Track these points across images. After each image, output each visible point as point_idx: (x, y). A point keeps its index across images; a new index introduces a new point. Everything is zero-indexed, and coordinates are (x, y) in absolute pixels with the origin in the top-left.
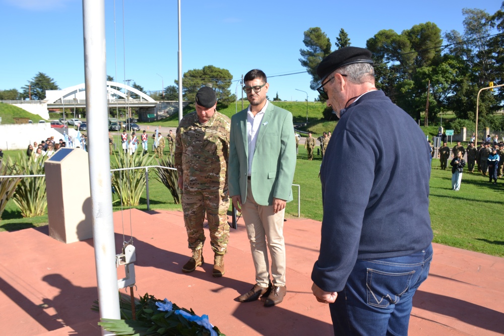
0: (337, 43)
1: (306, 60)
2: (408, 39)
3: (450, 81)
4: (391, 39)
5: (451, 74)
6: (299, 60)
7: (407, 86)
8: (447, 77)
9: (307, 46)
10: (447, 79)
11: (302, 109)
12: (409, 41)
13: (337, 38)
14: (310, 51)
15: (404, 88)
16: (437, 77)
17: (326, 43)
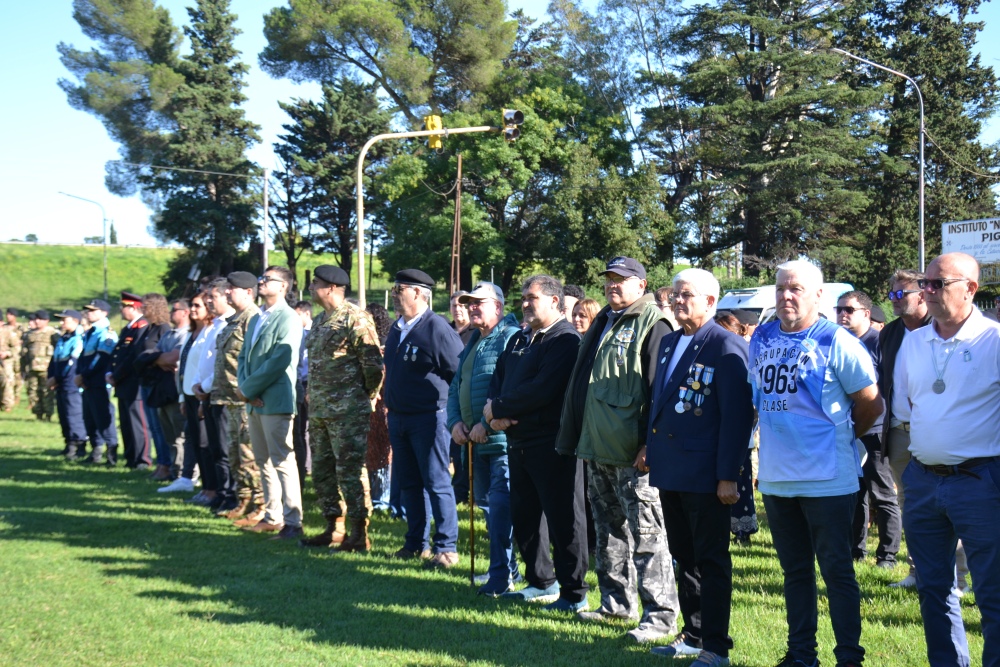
0: (190, 26)
1: (83, 84)
2: (399, 15)
3: (537, 158)
4: (340, 13)
5: (540, 135)
6: (60, 84)
7: (402, 177)
8: (526, 146)
9: (93, 37)
10: (529, 153)
11: (138, 270)
12: (400, 21)
13: (191, 11)
14: (103, 52)
15: (394, 184)
16: (493, 146)
17: (153, 25)
